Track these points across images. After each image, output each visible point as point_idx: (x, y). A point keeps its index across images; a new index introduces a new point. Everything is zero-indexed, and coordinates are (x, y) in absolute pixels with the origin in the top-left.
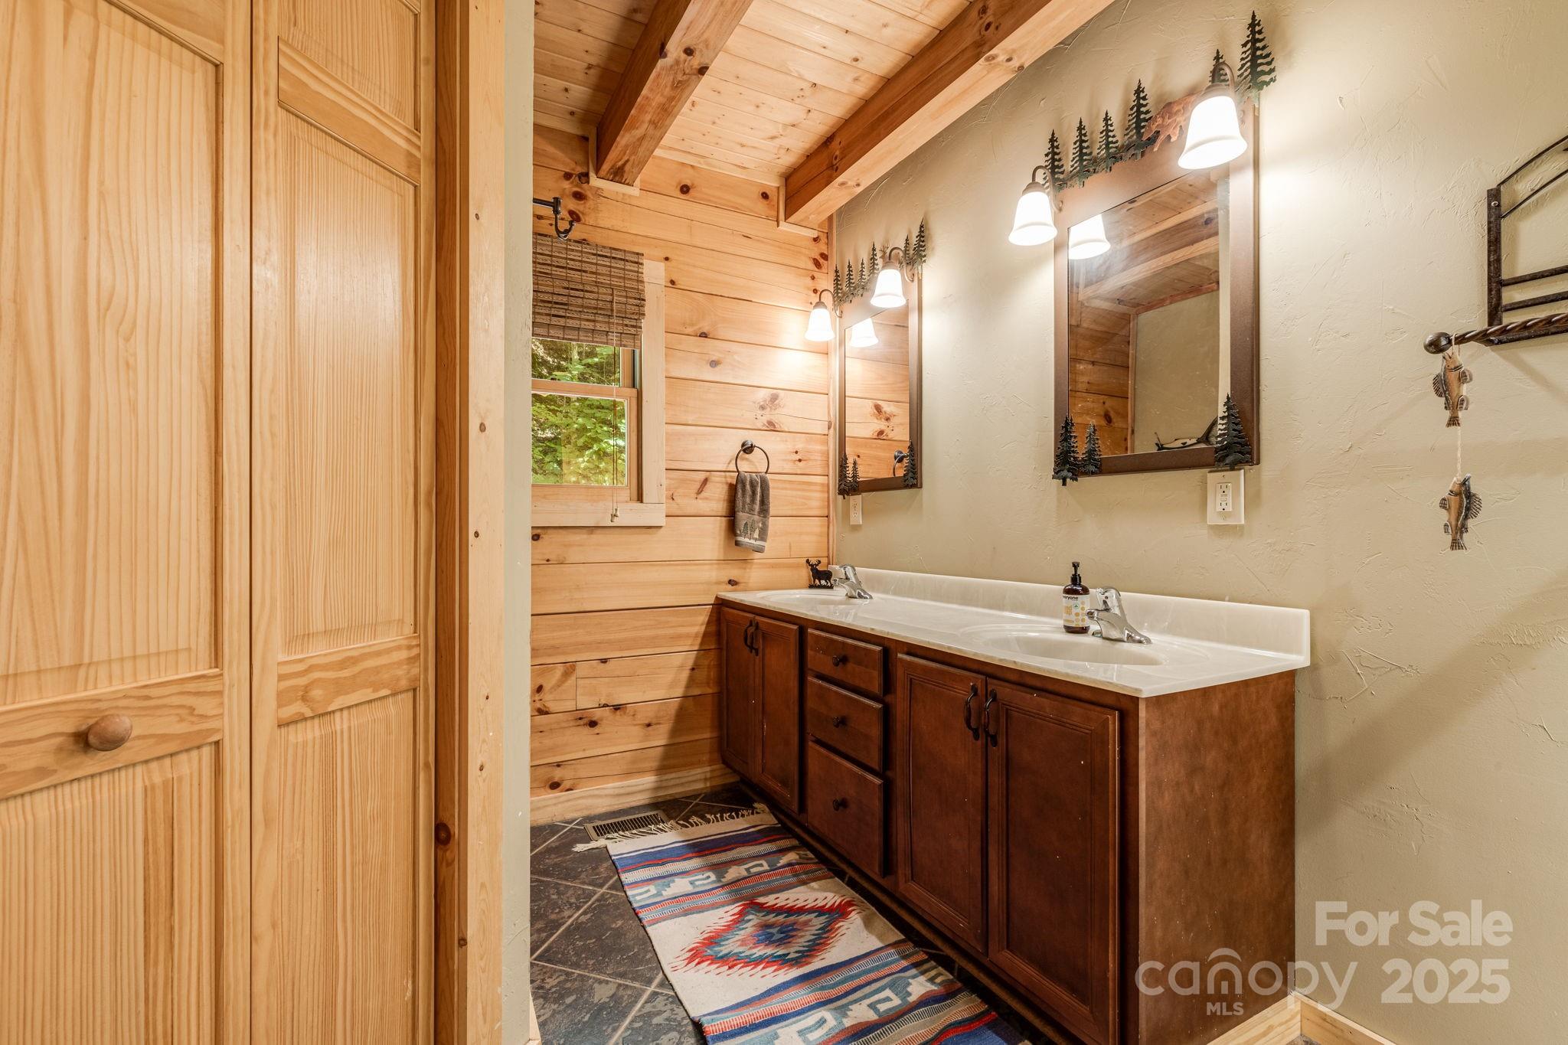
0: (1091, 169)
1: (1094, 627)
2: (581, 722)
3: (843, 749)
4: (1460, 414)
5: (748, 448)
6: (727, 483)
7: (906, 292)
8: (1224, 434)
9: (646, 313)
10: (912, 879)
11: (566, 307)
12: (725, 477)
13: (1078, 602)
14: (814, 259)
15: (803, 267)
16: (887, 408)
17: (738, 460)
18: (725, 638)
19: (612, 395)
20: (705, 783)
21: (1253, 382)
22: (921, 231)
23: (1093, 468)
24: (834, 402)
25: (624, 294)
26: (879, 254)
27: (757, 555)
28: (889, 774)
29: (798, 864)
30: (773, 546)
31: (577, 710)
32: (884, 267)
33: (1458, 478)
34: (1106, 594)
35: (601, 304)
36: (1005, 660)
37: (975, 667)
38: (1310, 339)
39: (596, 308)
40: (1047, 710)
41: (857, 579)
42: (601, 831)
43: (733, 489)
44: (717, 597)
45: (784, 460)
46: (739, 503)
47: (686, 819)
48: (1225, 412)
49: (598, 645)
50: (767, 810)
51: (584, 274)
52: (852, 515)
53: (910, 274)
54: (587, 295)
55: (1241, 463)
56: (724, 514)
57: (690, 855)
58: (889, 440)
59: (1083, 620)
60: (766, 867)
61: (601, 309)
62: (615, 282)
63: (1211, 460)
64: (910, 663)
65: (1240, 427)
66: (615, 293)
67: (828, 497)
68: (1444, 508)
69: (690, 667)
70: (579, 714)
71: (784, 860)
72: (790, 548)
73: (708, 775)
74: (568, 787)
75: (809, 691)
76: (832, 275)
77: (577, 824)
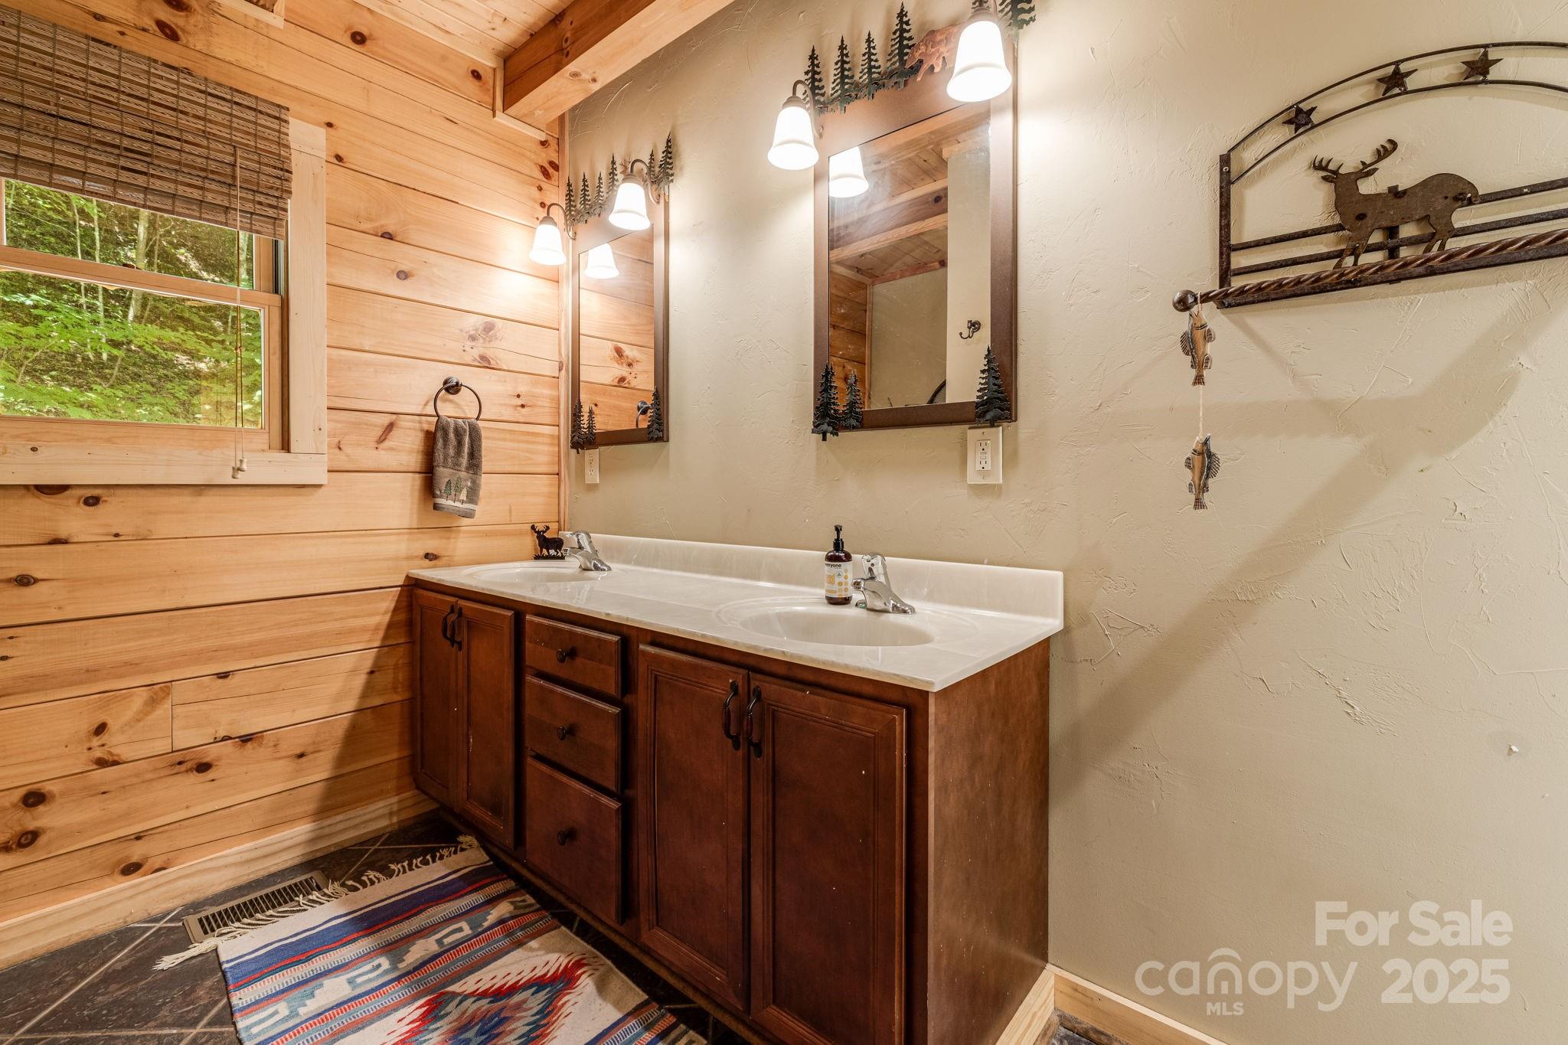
0: (853, 94)
1: (857, 597)
2: (183, 767)
3: (570, 765)
4: (1205, 373)
5: (453, 387)
6: (422, 430)
7: (650, 213)
8: (985, 389)
9: (293, 190)
10: (657, 925)
11: (148, 159)
12: (420, 422)
13: (841, 570)
14: (542, 167)
15: (528, 173)
16: (629, 352)
17: (438, 402)
18: (419, 630)
19: (234, 300)
20: (391, 819)
21: (1012, 336)
22: (668, 147)
23: (854, 422)
24: (566, 339)
25: (256, 157)
26: (619, 169)
27: (466, 521)
28: (629, 792)
29: (512, 918)
30: (485, 510)
31: (172, 752)
32: (624, 180)
33: (1200, 438)
34: (873, 561)
35: (213, 166)
36: (771, 649)
37: (735, 658)
38: (1064, 294)
39: (204, 170)
40: (823, 711)
41: (592, 548)
42: (209, 926)
43: (430, 438)
44: (407, 577)
45: (501, 405)
46: (439, 456)
47: (357, 878)
48: (985, 365)
49: (213, 654)
50: (476, 843)
51: (180, 115)
52: (587, 472)
53: (655, 194)
54: (187, 148)
55: (1000, 419)
56: (418, 470)
57: (356, 935)
58: (631, 388)
59: (846, 590)
60: (467, 931)
61: (213, 172)
62: (238, 137)
63: (972, 415)
64: (655, 656)
65: (999, 382)
66: (239, 152)
67: (559, 452)
68: (1189, 467)
69: (368, 670)
70: (178, 757)
71: (494, 915)
72: (510, 511)
73: (395, 808)
74: (157, 866)
75: (528, 695)
76: (564, 190)
77: (171, 920)
